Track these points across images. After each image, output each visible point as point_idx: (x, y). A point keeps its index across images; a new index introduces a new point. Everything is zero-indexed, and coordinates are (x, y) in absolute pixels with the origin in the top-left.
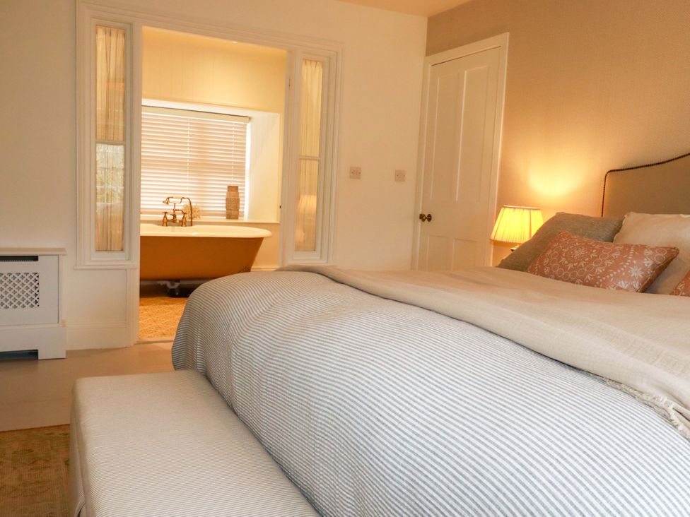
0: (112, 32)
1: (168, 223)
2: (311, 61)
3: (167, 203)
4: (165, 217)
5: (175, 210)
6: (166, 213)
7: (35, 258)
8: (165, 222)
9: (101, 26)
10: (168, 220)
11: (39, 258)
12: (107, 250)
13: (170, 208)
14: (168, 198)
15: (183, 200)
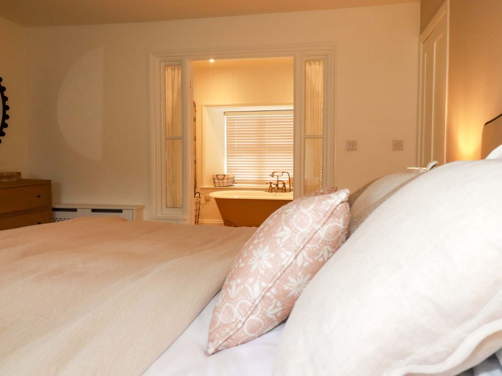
0: (176, 68)
1: (273, 190)
2: (314, 61)
3: (273, 176)
4: (271, 186)
5: (278, 181)
6: (271, 183)
7: (120, 211)
8: (271, 190)
9: (168, 66)
10: (272, 188)
11: (123, 211)
12: (174, 207)
13: (274, 179)
14: (273, 173)
15: (284, 174)
